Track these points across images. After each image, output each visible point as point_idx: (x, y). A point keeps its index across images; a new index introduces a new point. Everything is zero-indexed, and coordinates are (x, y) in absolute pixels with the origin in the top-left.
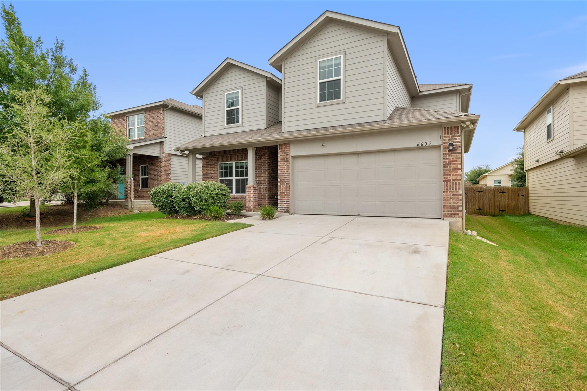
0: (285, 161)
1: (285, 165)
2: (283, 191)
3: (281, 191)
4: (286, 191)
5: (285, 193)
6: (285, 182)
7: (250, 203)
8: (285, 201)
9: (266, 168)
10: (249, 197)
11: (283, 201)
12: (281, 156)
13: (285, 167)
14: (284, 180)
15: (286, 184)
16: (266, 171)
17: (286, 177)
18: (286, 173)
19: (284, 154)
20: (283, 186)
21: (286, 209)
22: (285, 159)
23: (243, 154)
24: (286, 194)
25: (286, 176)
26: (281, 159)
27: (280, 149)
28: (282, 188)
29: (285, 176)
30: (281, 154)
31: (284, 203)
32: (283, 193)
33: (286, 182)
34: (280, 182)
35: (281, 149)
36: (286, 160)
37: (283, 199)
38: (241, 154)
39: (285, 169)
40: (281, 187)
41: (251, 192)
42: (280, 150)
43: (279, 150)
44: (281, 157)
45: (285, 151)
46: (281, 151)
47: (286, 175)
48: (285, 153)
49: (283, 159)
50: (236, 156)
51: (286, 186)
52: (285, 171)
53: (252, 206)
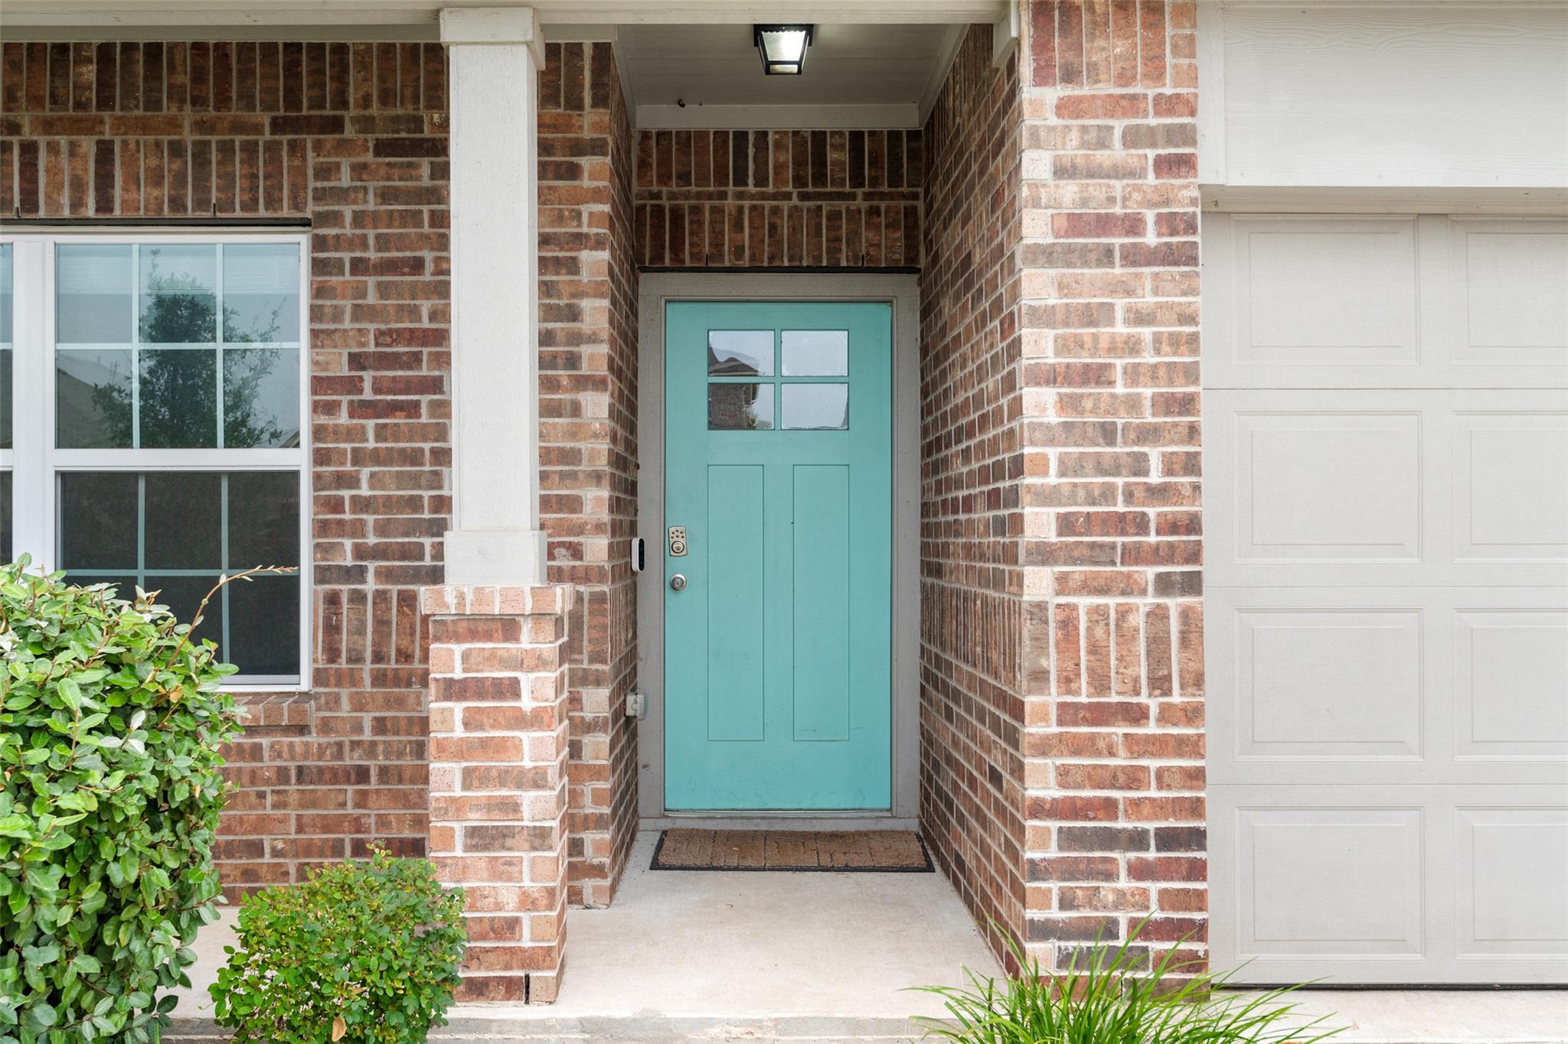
0: (1134, 257)
1: (1139, 318)
2: (1101, 684)
3: (1068, 681)
4: (1160, 684)
5: (1138, 715)
6: (1133, 555)
7: (502, 871)
8: (1137, 841)
9: (577, 338)
10: (469, 778)
11: (1110, 839)
12: (1061, 171)
13: (1132, 346)
14: (1119, 523)
15: (1165, 584)
16: (583, 383)
17: (1158, 493)
18: (1148, 434)
19: (1117, 153)
20: (1099, 614)
21: (1156, 946)
22: (1133, 226)
23: (200, 126)
24: (1152, 728)
25: (1155, 478)
26: (1076, 224)
27: (1042, 77)
28: (1094, 649)
29: (1139, 465)
30: (1072, 150)
31: (1122, 858)
32: (1099, 714)
33: (1155, 555)
34: (1044, 554)
35: (1070, 76)
36: (1151, 238)
37: (1109, 808)
38: (174, 125)
39: (1133, 374)
40: (1068, 625)
41: (511, 689)
42: (1053, 94)
43: (1029, 93)
44: (1069, 191)
45: (1132, 104)
46: (1066, 108)
47: (1154, 454)
48: (1132, 139)
49: (1104, 224)
50: (88, 145)
51: (1158, 615)
52: (1133, 404)
53: (528, 902)
